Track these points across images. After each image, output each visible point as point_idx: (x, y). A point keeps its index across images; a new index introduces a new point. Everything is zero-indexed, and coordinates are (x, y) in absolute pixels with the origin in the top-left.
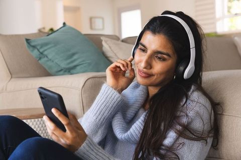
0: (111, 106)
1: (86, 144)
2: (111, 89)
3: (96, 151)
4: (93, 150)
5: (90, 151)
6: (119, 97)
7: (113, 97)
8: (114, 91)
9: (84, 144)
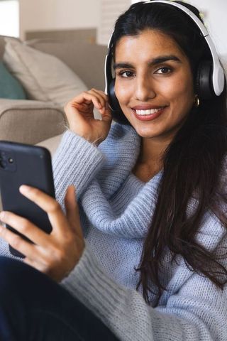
0: (83, 172)
1: (84, 263)
2: (82, 140)
3: (97, 278)
4: (93, 277)
5: (90, 279)
6: (98, 155)
7: (87, 155)
8: (88, 144)
9: (80, 265)
